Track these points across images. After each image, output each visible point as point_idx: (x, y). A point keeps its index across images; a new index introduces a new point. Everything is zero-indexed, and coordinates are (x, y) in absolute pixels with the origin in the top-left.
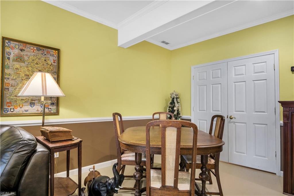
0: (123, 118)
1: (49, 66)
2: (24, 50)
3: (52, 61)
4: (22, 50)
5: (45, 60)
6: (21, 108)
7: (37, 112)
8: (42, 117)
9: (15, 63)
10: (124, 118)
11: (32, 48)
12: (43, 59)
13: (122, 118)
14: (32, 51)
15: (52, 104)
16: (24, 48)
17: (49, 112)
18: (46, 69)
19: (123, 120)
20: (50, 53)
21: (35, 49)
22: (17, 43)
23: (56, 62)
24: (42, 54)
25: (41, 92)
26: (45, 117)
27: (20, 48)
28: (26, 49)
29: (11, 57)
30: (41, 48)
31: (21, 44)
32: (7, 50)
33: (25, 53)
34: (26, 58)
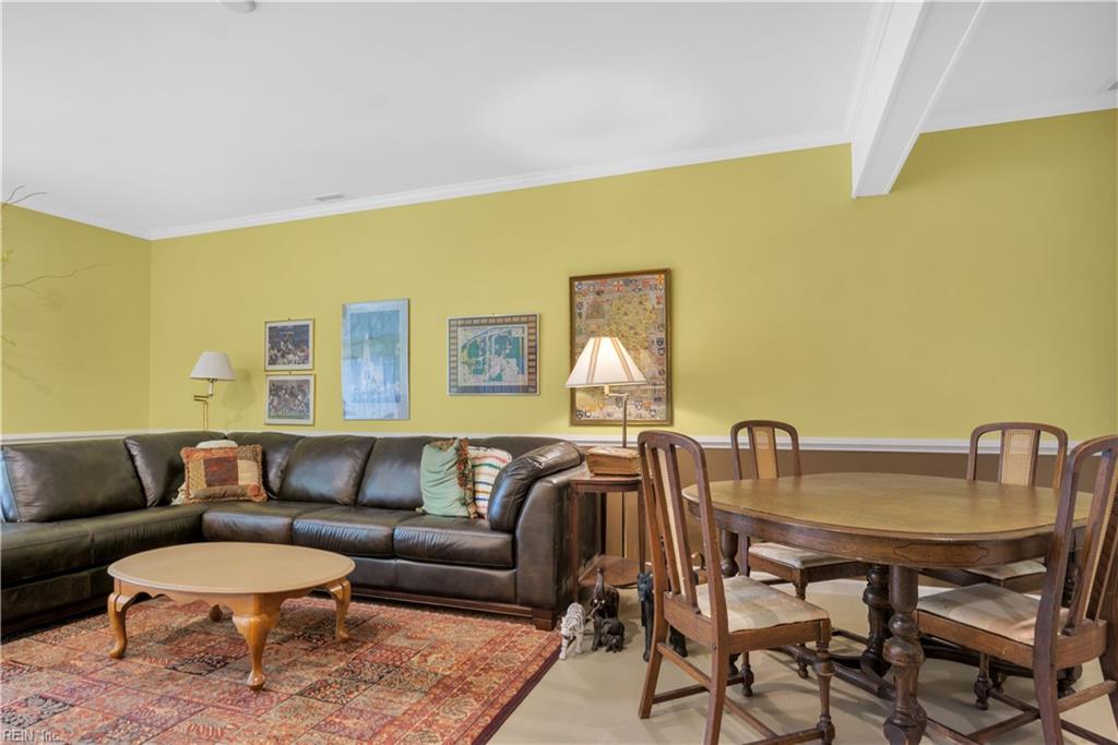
0: (801, 440)
1: (648, 313)
2: (603, 292)
3: (654, 301)
4: (599, 293)
5: (640, 303)
7: (629, 418)
8: (621, 429)
9: (589, 321)
10: (807, 441)
11: (616, 283)
12: (637, 300)
13: (800, 442)
14: (616, 289)
15: (657, 400)
16: (602, 288)
17: (652, 419)
18: (643, 322)
19: (801, 448)
20: (648, 283)
21: (621, 283)
22: (591, 282)
23: (663, 301)
24: (634, 290)
27: (597, 288)
28: (606, 289)
29: (584, 311)
30: (631, 278)
31: (599, 281)
32: (578, 299)
33: (604, 297)
34: (606, 307)
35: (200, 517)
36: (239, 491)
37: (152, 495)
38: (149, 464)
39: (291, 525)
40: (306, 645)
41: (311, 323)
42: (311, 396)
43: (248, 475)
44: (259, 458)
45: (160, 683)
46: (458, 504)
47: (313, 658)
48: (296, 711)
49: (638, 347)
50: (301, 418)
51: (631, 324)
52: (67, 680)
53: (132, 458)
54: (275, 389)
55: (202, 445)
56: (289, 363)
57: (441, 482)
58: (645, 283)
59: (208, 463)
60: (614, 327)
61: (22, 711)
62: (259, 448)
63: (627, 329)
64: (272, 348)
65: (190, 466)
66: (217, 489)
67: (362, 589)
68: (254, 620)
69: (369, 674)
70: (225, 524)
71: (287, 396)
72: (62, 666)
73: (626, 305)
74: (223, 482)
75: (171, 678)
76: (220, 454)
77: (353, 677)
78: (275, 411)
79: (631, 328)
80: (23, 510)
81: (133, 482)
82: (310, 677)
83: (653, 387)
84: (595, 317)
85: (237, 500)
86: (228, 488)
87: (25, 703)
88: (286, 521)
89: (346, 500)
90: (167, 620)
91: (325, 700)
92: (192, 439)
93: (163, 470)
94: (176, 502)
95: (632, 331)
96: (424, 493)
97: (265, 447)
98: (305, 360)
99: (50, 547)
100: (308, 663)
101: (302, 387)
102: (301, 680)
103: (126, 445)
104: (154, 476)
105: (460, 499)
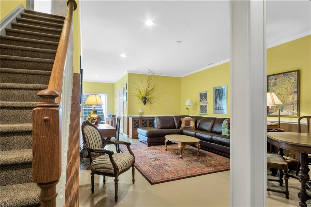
1: (291, 84)
3: (294, 80)
4: (275, 79)
5: (289, 81)
6: (276, 112)
7: (285, 115)
8: (278, 118)
9: (273, 87)
11: (281, 76)
12: (288, 80)
14: (281, 77)
15: (294, 109)
16: (277, 78)
17: (293, 115)
18: (290, 86)
20: (291, 75)
21: (283, 75)
22: (273, 76)
23: (297, 80)
25: (272, 102)
26: (280, 118)
27: (275, 78)
28: (278, 78)
29: (271, 85)
30: (286, 74)
31: (275, 76)
32: (269, 82)
33: (277, 80)
34: (278, 83)
35: (182, 131)
36: (190, 127)
37: (176, 127)
38: (176, 121)
39: (195, 134)
40: (193, 155)
41: (207, 92)
42: (207, 108)
43: (192, 124)
44: (195, 121)
45: (170, 154)
46: (227, 133)
47: (192, 157)
48: (185, 162)
49: (288, 94)
50: (205, 113)
51: (286, 87)
52: (159, 151)
53: (174, 120)
54: (201, 107)
55: (185, 118)
56: (203, 101)
57: (224, 128)
58: (290, 75)
59: (185, 121)
60: (280, 89)
61: (153, 153)
62: (195, 119)
63: (285, 89)
64: (200, 98)
65: (183, 122)
66: (186, 126)
67: (203, 147)
68: (181, 146)
69: (200, 161)
70: (186, 133)
71: (203, 108)
72: (159, 150)
73: (284, 82)
74: (187, 125)
75: (171, 154)
76: (188, 120)
77: (197, 161)
78: (201, 112)
79: (286, 88)
80: (158, 127)
81: (173, 124)
82: (190, 159)
83: (293, 106)
84: (275, 86)
85: (189, 129)
86: (188, 126)
87: (154, 152)
88: (195, 133)
89: (209, 131)
90: (175, 147)
91: (190, 162)
92: (183, 117)
93: (179, 122)
94: (180, 128)
95: (286, 89)
96: (222, 131)
97: (196, 119)
98: (206, 100)
99: (159, 132)
100: (191, 157)
101: (206, 107)
102: (188, 159)
103: (173, 117)
104: (177, 123)
105: (227, 132)
